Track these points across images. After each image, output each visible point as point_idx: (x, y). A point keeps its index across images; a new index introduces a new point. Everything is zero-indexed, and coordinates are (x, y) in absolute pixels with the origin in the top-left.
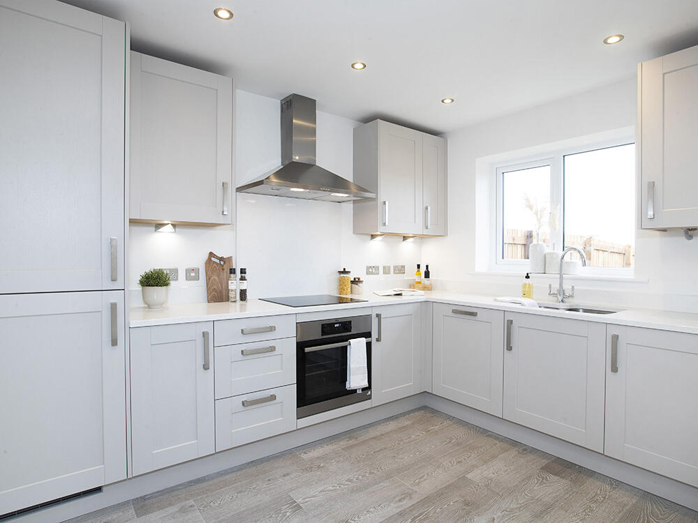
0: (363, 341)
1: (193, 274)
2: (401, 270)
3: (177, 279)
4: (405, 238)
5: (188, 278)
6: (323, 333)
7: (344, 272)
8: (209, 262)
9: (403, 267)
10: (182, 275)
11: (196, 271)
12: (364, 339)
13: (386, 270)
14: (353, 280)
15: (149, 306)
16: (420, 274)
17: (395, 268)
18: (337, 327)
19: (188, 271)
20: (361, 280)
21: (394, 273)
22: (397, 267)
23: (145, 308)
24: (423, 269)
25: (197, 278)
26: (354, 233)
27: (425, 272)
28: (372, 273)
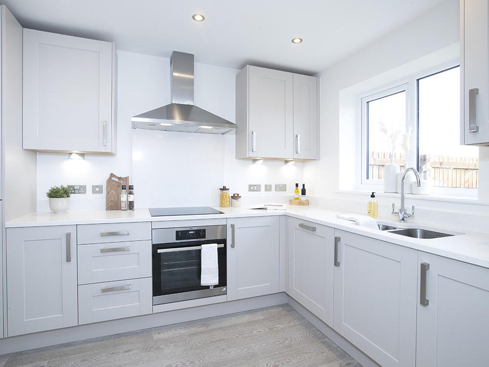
0: (215, 246)
1: (97, 189)
2: (282, 188)
3: (85, 193)
4: (286, 162)
5: (94, 192)
6: (178, 238)
7: (224, 189)
8: (110, 181)
9: (285, 185)
10: (89, 190)
11: (101, 187)
12: (216, 244)
13: (268, 188)
14: (233, 195)
15: (55, 212)
16: (298, 192)
17: (276, 186)
18: (191, 234)
19: (94, 187)
20: (240, 195)
21: (276, 190)
22: (278, 185)
23: (51, 213)
24: (300, 188)
25: (101, 192)
26: (236, 158)
27: (302, 190)
28: (254, 190)
